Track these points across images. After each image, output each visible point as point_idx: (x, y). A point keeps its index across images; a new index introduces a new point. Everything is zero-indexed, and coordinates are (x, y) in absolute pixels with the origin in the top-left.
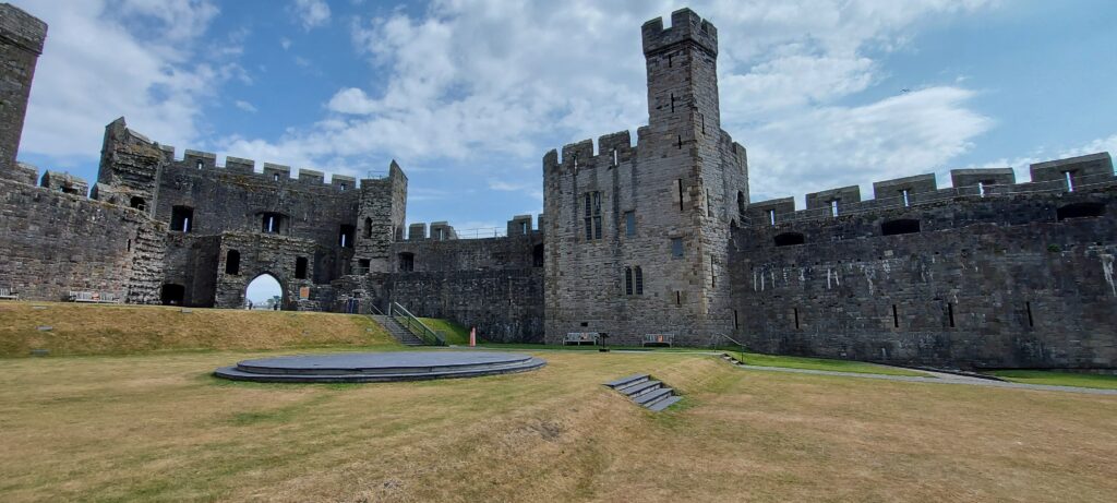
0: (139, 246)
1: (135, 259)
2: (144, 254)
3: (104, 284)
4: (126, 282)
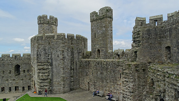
0: (123, 76)
1: (123, 82)
2: (126, 79)
3: (115, 91)
4: (122, 91)
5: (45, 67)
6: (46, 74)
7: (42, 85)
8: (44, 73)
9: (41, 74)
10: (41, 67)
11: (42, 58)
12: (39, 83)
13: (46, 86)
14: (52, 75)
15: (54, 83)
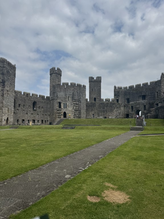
2: (117, 109)
4: (115, 114)
5: (77, 103)
6: (77, 107)
7: (76, 113)
8: (77, 106)
9: (75, 107)
10: (75, 103)
11: (76, 98)
12: (73, 112)
13: (77, 114)
14: (81, 108)
15: (81, 113)
